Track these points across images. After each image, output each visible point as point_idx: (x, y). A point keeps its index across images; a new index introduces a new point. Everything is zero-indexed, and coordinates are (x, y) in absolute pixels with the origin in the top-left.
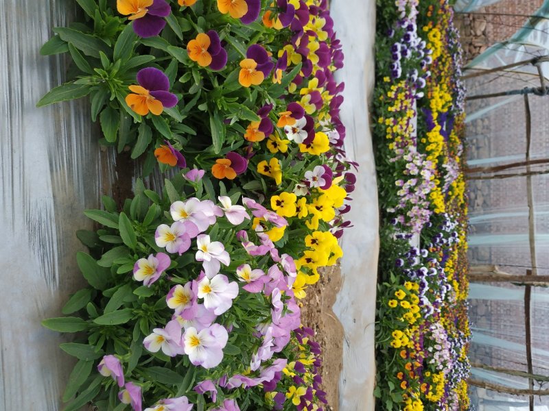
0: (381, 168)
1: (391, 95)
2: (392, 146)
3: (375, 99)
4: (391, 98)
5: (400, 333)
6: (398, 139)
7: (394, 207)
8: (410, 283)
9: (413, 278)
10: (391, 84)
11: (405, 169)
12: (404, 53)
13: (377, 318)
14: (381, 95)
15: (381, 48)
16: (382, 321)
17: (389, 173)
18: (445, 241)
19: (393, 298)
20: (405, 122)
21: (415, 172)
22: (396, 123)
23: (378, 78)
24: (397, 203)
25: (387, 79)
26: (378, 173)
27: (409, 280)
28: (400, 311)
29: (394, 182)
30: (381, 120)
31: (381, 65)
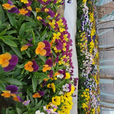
0: (79, 57)
1: (81, 36)
2: (82, 51)
3: (76, 37)
4: (81, 37)
5: (84, 104)
6: (83, 49)
7: (82, 67)
8: (87, 89)
9: (87, 87)
10: (81, 33)
11: (85, 57)
12: (85, 24)
13: (78, 100)
14: (78, 36)
15: (78, 22)
16: (79, 101)
17: (81, 58)
18: (95, 72)
19: (82, 94)
20: (85, 44)
21: (88, 58)
22: (83, 44)
23: (78, 31)
24: (83, 66)
25: (80, 31)
26: (78, 58)
27: (86, 88)
28: (84, 97)
29: (82, 61)
30: (78, 43)
31: (78, 27)
